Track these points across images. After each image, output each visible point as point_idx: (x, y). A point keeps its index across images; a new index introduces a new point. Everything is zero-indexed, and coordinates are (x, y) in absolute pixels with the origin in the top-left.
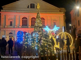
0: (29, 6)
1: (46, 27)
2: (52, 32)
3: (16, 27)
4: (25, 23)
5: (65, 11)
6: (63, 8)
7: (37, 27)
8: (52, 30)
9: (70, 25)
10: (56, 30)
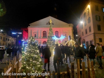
0: (47, 23)
1: (54, 37)
2: (59, 40)
3: (38, 38)
4: (45, 34)
5: (73, 26)
6: (72, 24)
7: (50, 37)
8: (59, 39)
9: (77, 36)
10: (62, 39)
